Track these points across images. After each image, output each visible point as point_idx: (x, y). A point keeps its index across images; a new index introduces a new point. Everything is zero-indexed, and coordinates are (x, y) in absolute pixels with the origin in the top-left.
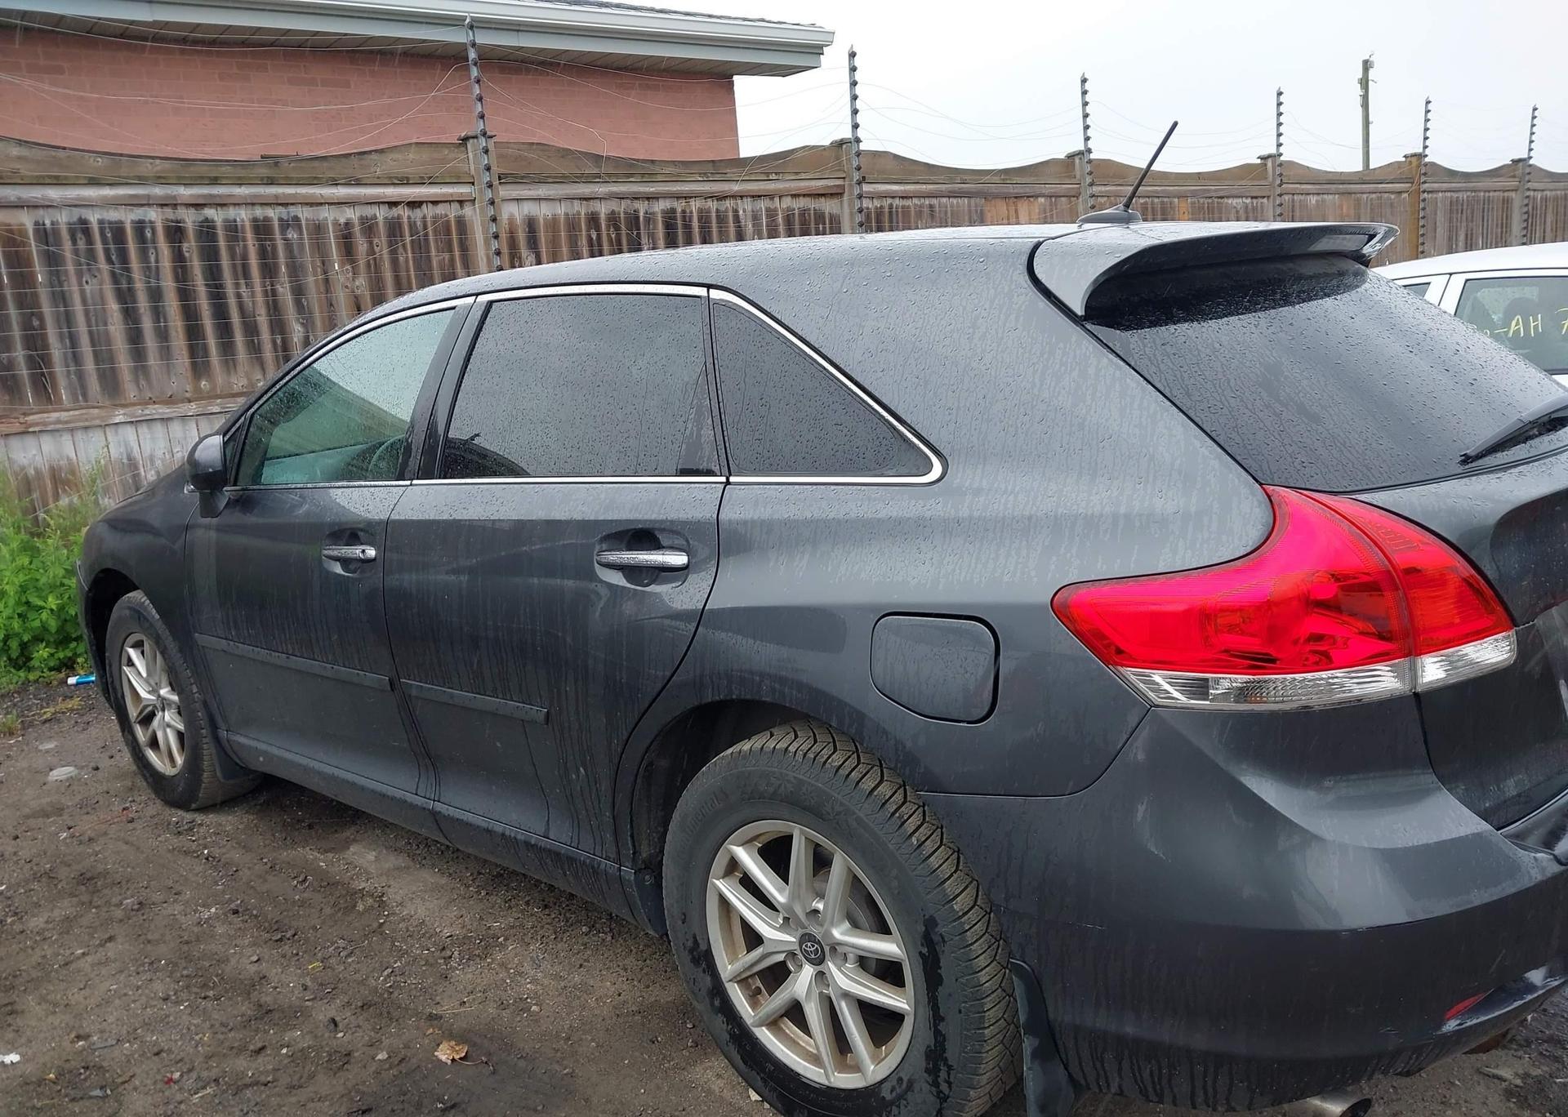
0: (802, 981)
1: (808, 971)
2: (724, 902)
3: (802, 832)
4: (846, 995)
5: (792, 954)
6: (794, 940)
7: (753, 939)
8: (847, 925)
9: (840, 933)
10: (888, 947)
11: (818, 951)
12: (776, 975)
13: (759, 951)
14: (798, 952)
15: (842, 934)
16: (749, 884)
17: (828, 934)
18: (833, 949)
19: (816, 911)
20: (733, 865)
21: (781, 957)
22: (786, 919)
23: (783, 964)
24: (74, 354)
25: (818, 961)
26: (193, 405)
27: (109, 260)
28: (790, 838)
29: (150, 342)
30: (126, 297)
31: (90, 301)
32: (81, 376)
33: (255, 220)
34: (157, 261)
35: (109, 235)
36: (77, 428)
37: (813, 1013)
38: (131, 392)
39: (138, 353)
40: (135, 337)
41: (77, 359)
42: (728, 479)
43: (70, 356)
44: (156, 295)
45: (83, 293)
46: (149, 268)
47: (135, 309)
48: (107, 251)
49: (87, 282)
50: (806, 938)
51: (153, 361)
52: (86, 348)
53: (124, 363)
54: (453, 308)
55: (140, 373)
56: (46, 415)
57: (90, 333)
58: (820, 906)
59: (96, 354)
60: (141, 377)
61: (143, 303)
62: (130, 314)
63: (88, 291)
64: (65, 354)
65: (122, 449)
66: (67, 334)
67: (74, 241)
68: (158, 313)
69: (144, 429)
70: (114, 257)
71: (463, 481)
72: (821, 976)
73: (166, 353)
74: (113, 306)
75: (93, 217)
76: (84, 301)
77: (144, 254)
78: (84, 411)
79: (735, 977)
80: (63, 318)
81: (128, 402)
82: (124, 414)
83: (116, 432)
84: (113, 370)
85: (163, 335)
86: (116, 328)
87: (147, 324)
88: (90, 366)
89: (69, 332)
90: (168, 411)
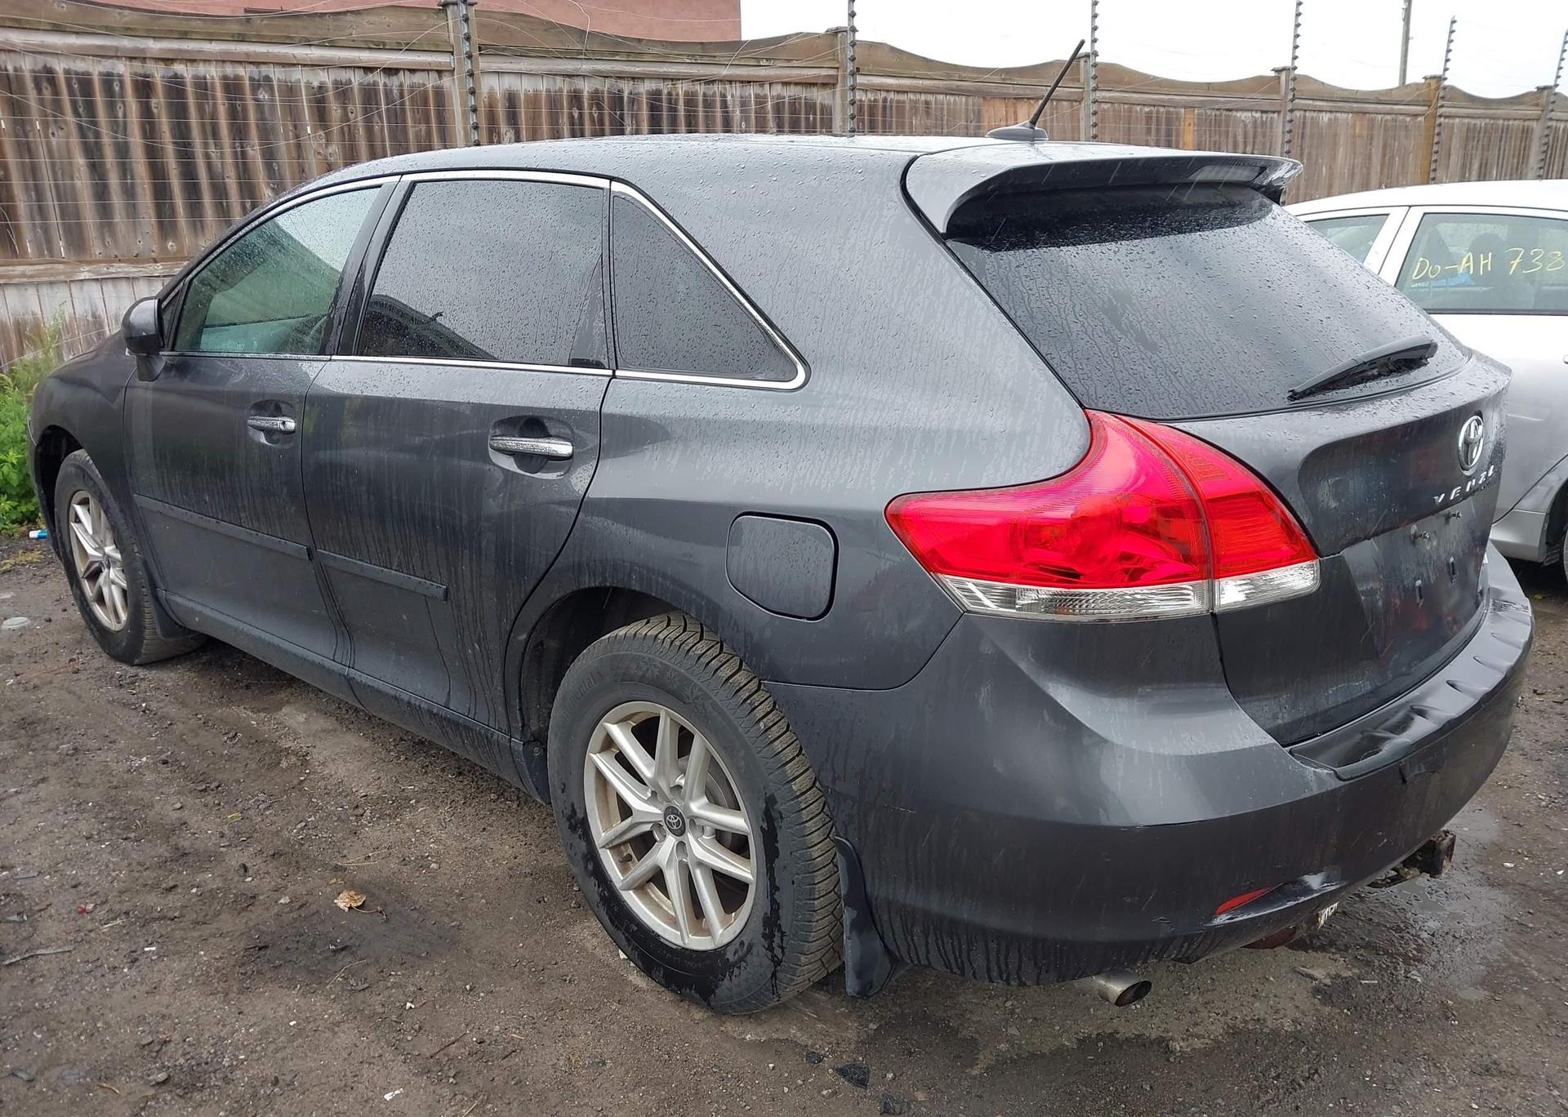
0: (665, 850)
1: (671, 841)
2: (600, 775)
3: (667, 714)
4: (701, 864)
5: (657, 825)
6: (659, 812)
7: (626, 810)
8: (705, 800)
9: (698, 806)
10: (737, 822)
11: (680, 823)
12: (645, 843)
13: (629, 821)
14: (663, 823)
15: (699, 808)
16: (622, 760)
17: (687, 808)
18: (692, 822)
19: (679, 787)
20: (609, 743)
21: (647, 828)
22: (653, 793)
23: (650, 833)
24: (40, 207)
25: (680, 832)
26: (159, 266)
27: (76, 113)
28: (657, 719)
29: (117, 200)
30: (92, 151)
31: (56, 154)
32: (46, 229)
33: (225, 77)
34: (125, 116)
35: (76, 86)
36: (43, 283)
37: (672, 879)
38: (97, 250)
39: (105, 211)
40: (101, 193)
41: (42, 211)
42: (614, 372)
43: (35, 209)
44: (123, 151)
45: (49, 144)
46: (116, 123)
47: (103, 165)
48: (74, 104)
49: (53, 134)
50: (670, 811)
51: (119, 218)
52: (51, 202)
53: (90, 219)
54: (379, 186)
55: (106, 229)
56: (10, 268)
57: (57, 186)
58: (682, 782)
59: (62, 209)
60: (107, 234)
61: (110, 159)
62: (96, 169)
63: (54, 143)
64: (31, 207)
65: (87, 307)
66: (32, 187)
67: (39, 91)
68: (125, 170)
69: (109, 287)
70: (81, 110)
71: (376, 359)
72: (681, 845)
73: (132, 211)
74: (80, 161)
75: (59, 66)
76: (51, 155)
77: (111, 107)
78: (49, 266)
79: (607, 844)
80: (28, 170)
81: (94, 258)
82: (89, 271)
83: (81, 288)
84: (79, 225)
85: (129, 192)
86: (83, 182)
87: (114, 180)
88: (55, 220)
89: (36, 185)
90: (135, 270)
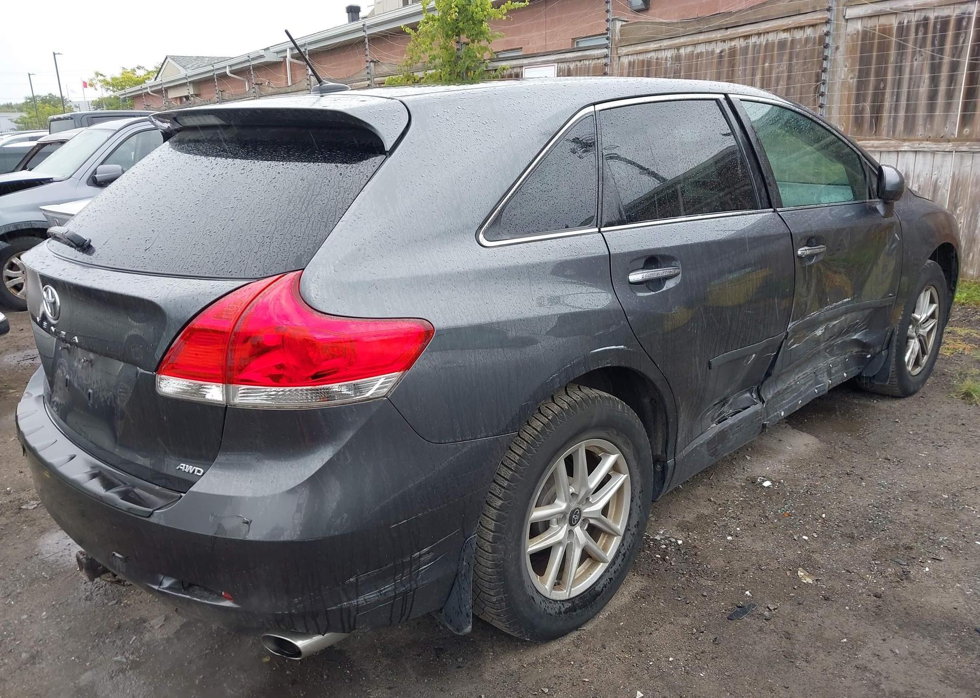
24: (896, 105)
26: (950, 144)
27: (933, 44)
29: (941, 100)
30: (935, 68)
31: (914, 72)
32: (895, 119)
34: (964, 42)
35: (938, 27)
36: (884, 152)
38: (920, 131)
39: (931, 108)
40: (933, 96)
41: (896, 109)
43: (894, 106)
44: (955, 67)
45: (912, 66)
46: (956, 48)
47: (939, 77)
48: (934, 38)
49: (916, 59)
51: (938, 112)
52: (903, 102)
53: (921, 113)
55: (928, 119)
56: (868, 142)
57: (909, 92)
59: (908, 106)
60: (928, 122)
61: (944, 73)
62: (934, 81)
63: (915, 65)
64: (891, 105)
65: (904, 168)
66: (896, 93)
67: (917, 33)
68: (952, 80)
69: (920, 157)
70: (936, 42)
73: (948, 107)
74: (927, 76)
75: (932, 15)
76: (911, 73)
77: (957, 37)
78: (887, 141)
80: (896, 83)
81: (916, 138)
82: (908, 146)
83: (904, 156)
84: (914, 117)
85: (950, 95)
86: (924, 89)
87: (943, 88)
88: (902, 114)
89: (898, 92)
90: (935, 146)
